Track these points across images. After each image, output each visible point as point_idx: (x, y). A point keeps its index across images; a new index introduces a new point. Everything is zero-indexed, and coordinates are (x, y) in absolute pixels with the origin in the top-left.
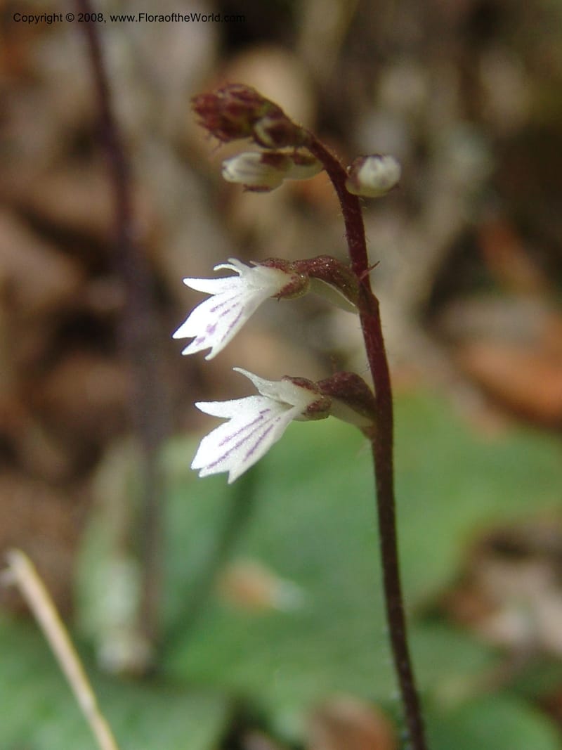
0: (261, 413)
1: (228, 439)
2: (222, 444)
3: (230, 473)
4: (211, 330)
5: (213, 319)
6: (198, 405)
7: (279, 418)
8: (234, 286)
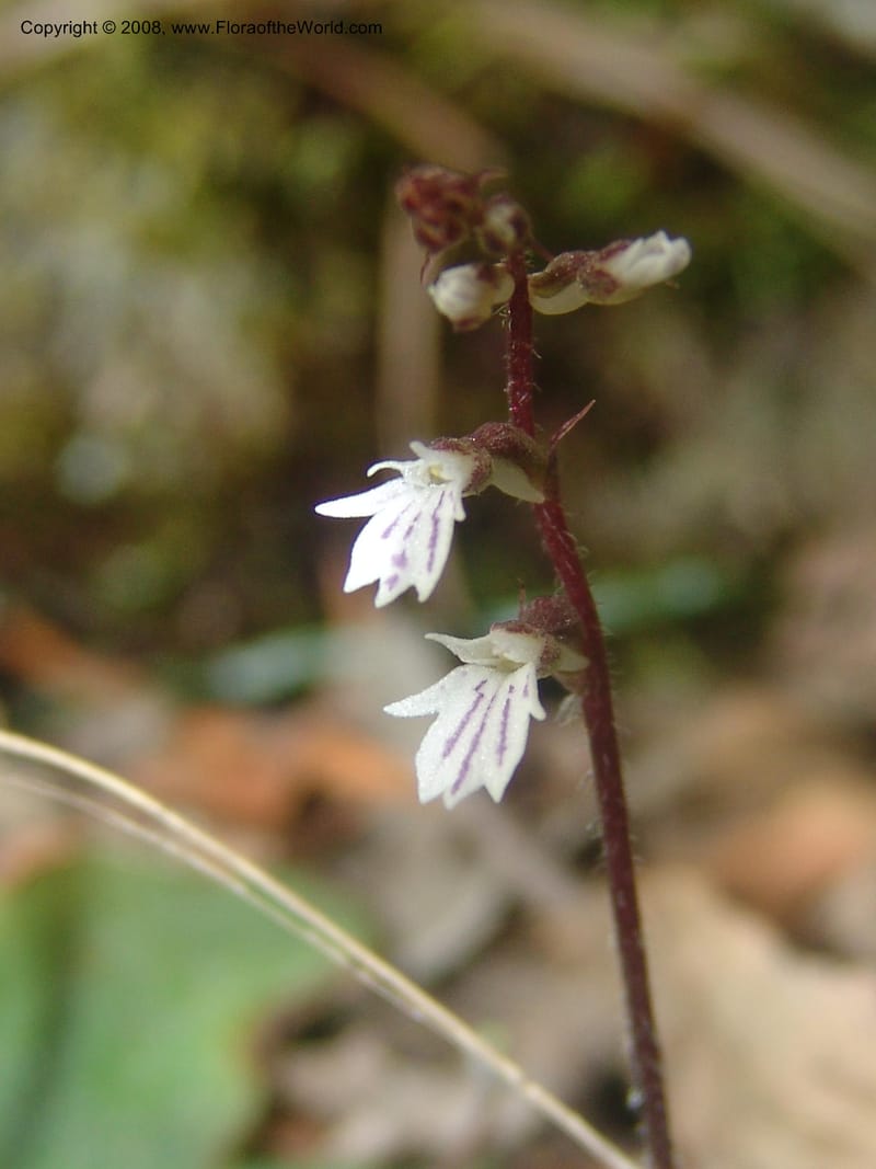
0: (477, 689)
1: (451, 744)
2: (446, 753)
3: (488, 786)
4: (401, 560)
5: (394, 545)
6: (386, 709)
7: (511, 688)
8: (395, 496)
